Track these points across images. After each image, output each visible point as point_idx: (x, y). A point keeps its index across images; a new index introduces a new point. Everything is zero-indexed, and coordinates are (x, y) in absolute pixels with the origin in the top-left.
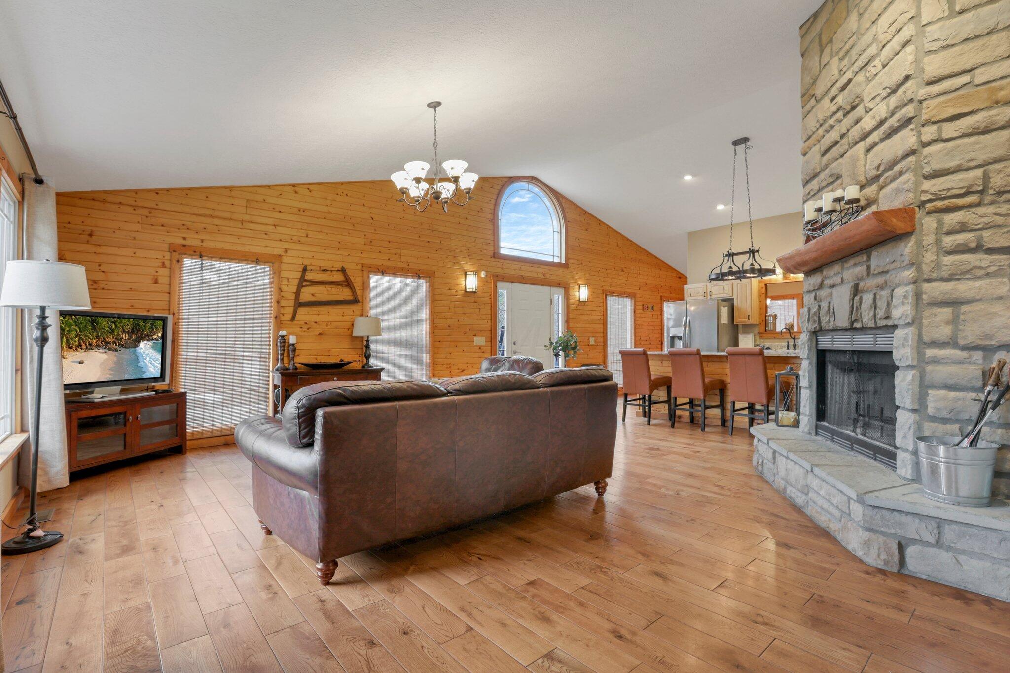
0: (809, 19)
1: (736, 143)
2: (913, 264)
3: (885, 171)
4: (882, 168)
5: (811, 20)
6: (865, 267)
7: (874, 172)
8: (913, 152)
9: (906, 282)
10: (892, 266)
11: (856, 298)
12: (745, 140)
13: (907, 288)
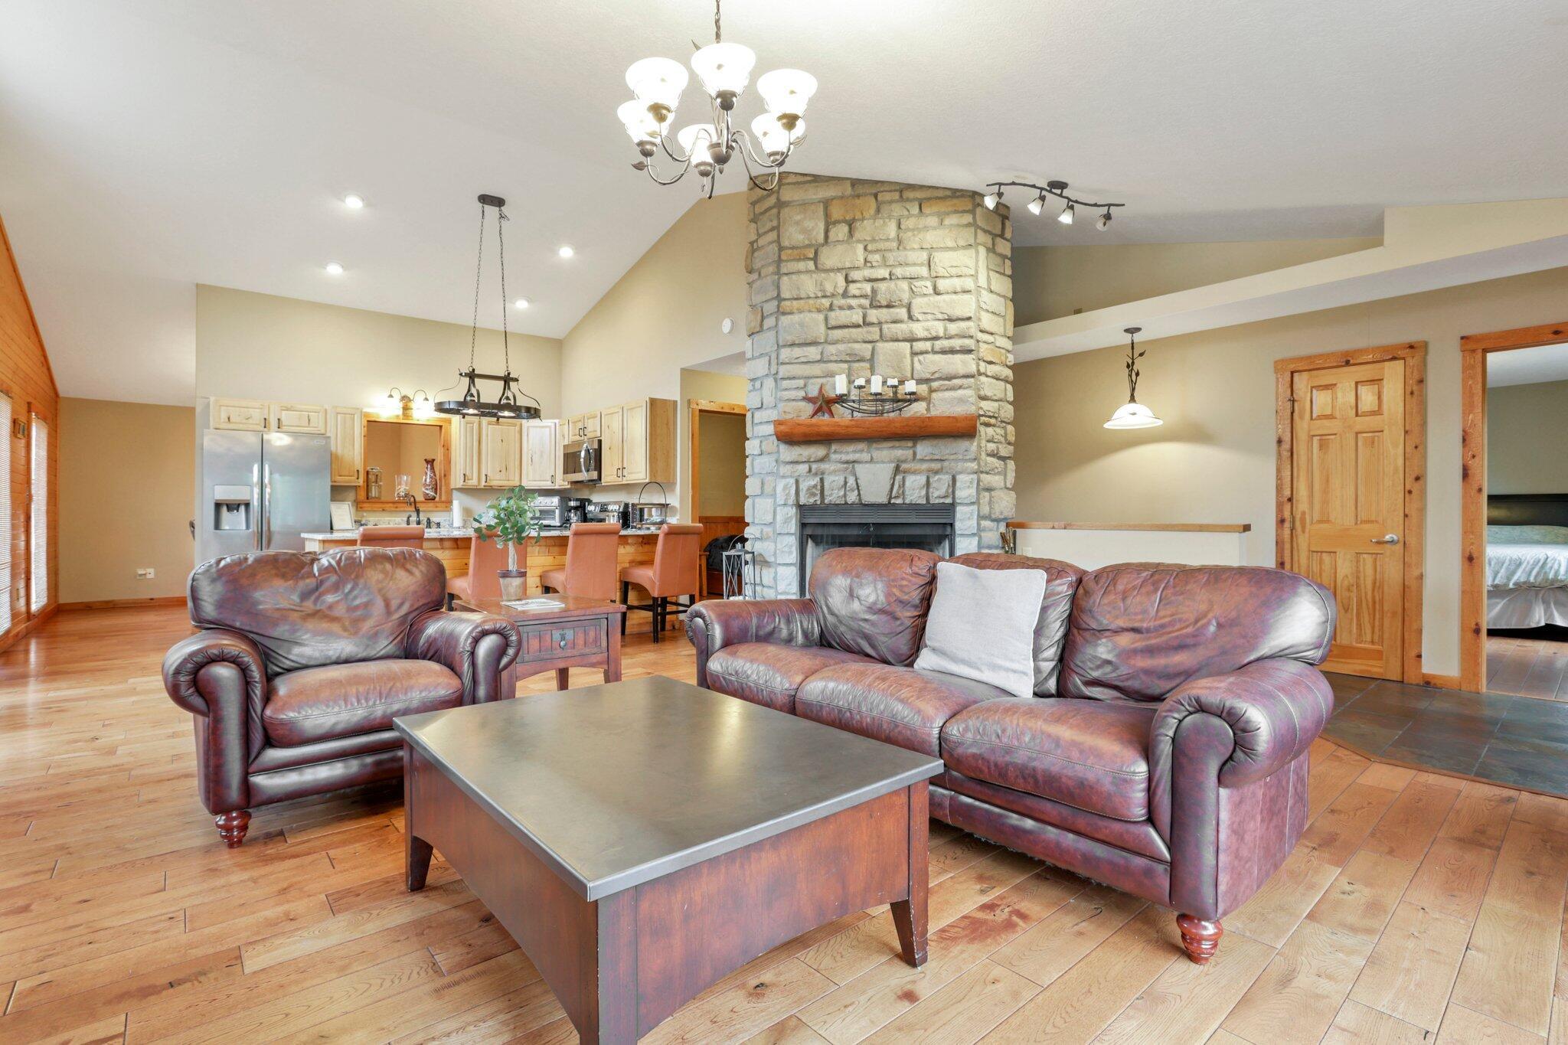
0: (806, 175)
1: (485, 199)
2: (975, 459)
3: (940, 379)
4: (937, 375)
5: (809, 178)
6: (911, 452)
7: (928, 376)
8: (973, 376)
9: (969, 471)
10: (952, 457)
11: (897, 477)
12: (499, 202)
13: (972, 476)
